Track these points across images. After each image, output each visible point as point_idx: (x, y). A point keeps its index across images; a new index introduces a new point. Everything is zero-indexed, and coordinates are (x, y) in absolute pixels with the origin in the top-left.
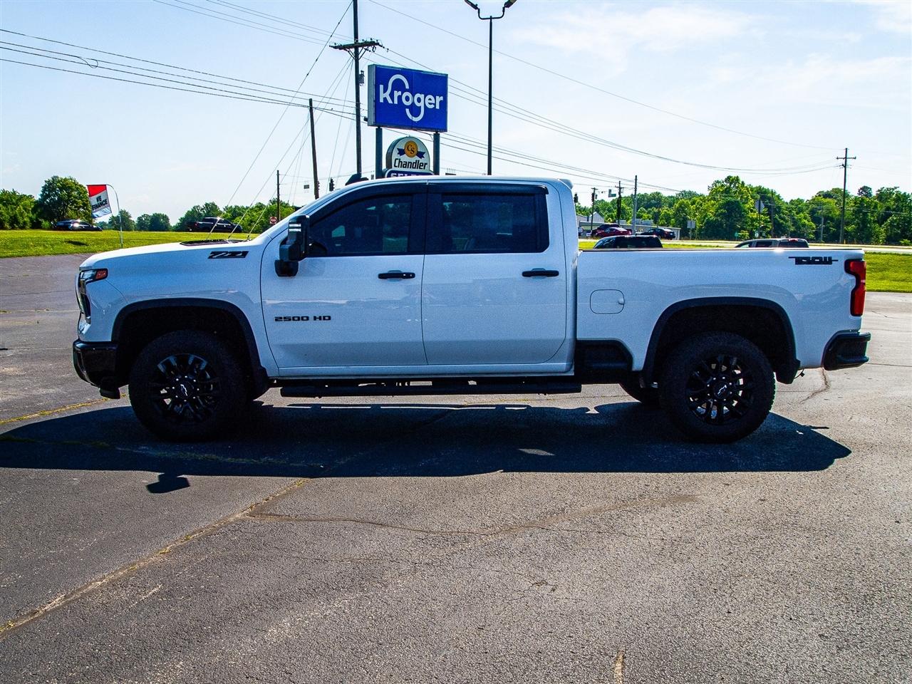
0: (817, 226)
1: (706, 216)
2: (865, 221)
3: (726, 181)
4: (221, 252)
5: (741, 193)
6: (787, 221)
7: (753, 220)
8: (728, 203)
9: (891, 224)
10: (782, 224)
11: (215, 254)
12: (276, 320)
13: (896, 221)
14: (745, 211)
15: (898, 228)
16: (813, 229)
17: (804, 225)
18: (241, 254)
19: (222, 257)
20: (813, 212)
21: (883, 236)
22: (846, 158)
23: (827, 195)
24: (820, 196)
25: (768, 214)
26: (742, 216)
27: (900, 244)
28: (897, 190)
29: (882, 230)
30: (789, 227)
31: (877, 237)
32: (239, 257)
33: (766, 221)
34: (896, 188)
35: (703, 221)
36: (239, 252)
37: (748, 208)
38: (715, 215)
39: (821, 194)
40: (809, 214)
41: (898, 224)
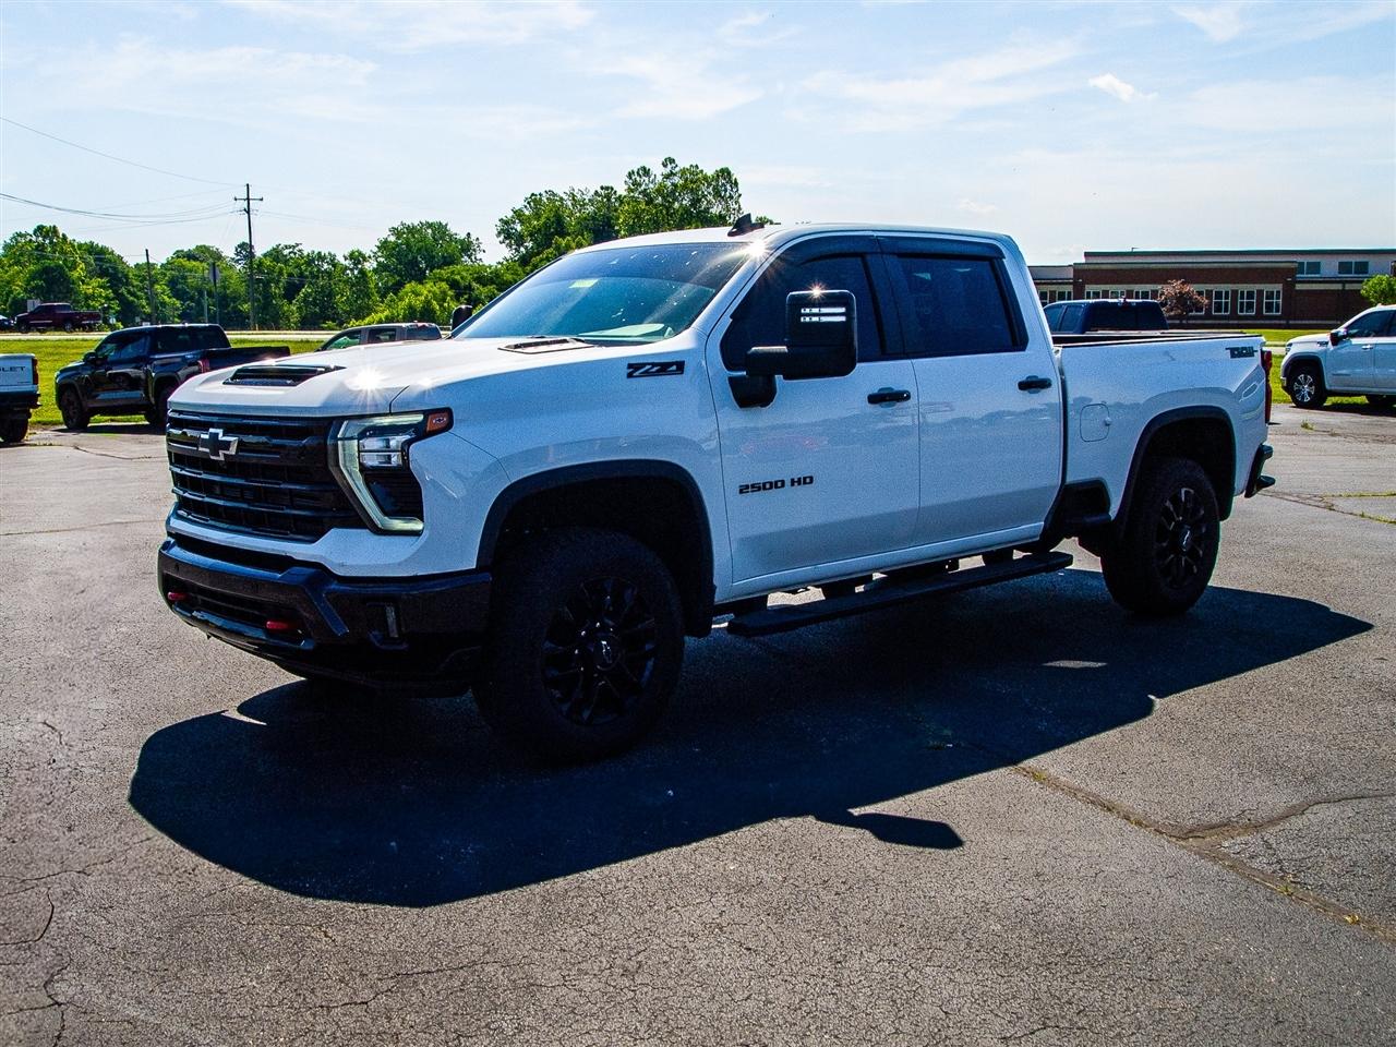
0: (182, 305)
1: (11, 292)
2: (268, 296)
3: (35, 233)
4: (644, 365)
5: (63, 252)
6: (138, 298)
7: (88, 297)
8: (46, 271)
9: (305, 300)
10: (133, 302)
11: (635, 368)
12: (741, 492)
13: (310, 294)
14: (73, 283)
15: (315, 305)
16: (177, 309)
17: (163, 304)
18: (674, 368)
19: (647, 374)
20: (172, 283)
21: (295, 317)
22: (248, 199)
23: (190, 256)
24: (178, 257)
25: (110, 287)
26: (70, 291)
27: (323, 329)
28: (300, 247)
29: (293, 309)
30: (143, 307)
31: (288, 319)
32: (672, 373)
33: (107, 298)
34: (297, 245)
35: (7, 301)
36: (671, 364)
37: (79, 278)
38: (25, 290)
39: (180, 254)
40: (167, 286)
41: (315, 299)
